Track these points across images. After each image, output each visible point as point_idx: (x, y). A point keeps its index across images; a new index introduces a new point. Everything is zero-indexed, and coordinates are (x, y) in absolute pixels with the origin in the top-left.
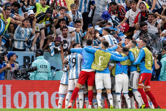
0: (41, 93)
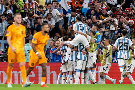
0: (18, 72)
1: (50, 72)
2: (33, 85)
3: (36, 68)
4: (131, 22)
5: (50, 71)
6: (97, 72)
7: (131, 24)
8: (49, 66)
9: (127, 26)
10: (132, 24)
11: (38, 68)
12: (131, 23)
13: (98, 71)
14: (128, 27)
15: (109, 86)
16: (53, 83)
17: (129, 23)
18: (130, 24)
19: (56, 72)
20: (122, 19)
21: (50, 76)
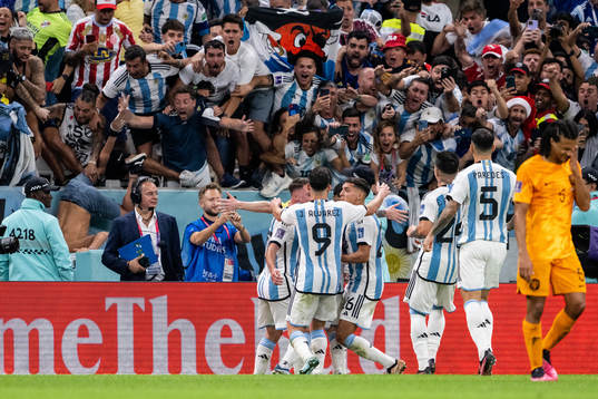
0: (28, 323)
1: (169, 323)
2: (94, 380)
3: (107, 308)
4: (515, 108)
5: (166, 321)
6: (379, 322)
7: (519, 114)
8: (165, 297)
9: (500, 123)
10: (523, 116)
11: (114, 306)
12: (520, 109)
13: (383, 318)
14: (500, 129)
15: (422, 381)
16: (179, 372)
17: (510, 110)
18: (513, 114)
19: (194, 324)
20: (479, 95)
21: (166, 339)
